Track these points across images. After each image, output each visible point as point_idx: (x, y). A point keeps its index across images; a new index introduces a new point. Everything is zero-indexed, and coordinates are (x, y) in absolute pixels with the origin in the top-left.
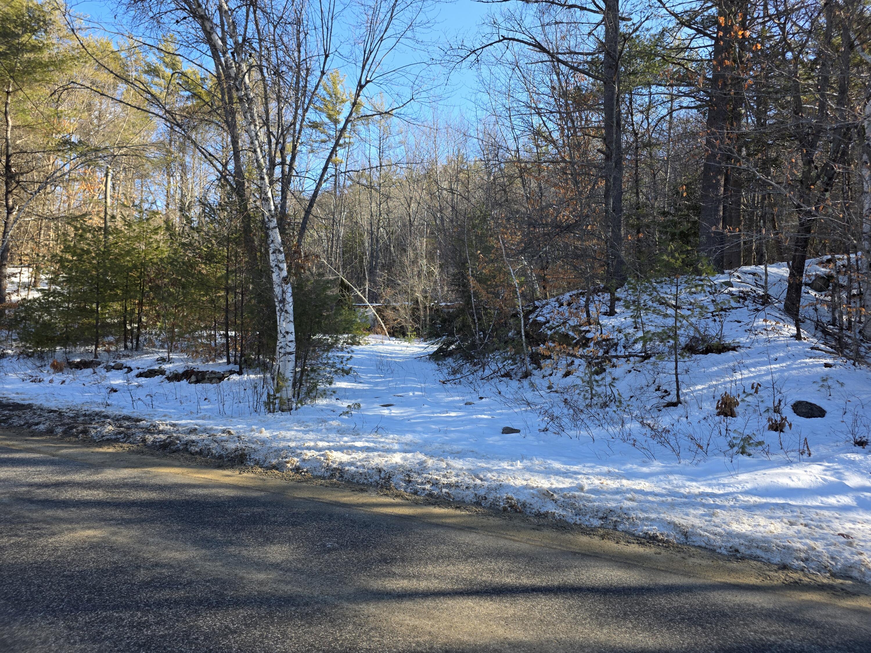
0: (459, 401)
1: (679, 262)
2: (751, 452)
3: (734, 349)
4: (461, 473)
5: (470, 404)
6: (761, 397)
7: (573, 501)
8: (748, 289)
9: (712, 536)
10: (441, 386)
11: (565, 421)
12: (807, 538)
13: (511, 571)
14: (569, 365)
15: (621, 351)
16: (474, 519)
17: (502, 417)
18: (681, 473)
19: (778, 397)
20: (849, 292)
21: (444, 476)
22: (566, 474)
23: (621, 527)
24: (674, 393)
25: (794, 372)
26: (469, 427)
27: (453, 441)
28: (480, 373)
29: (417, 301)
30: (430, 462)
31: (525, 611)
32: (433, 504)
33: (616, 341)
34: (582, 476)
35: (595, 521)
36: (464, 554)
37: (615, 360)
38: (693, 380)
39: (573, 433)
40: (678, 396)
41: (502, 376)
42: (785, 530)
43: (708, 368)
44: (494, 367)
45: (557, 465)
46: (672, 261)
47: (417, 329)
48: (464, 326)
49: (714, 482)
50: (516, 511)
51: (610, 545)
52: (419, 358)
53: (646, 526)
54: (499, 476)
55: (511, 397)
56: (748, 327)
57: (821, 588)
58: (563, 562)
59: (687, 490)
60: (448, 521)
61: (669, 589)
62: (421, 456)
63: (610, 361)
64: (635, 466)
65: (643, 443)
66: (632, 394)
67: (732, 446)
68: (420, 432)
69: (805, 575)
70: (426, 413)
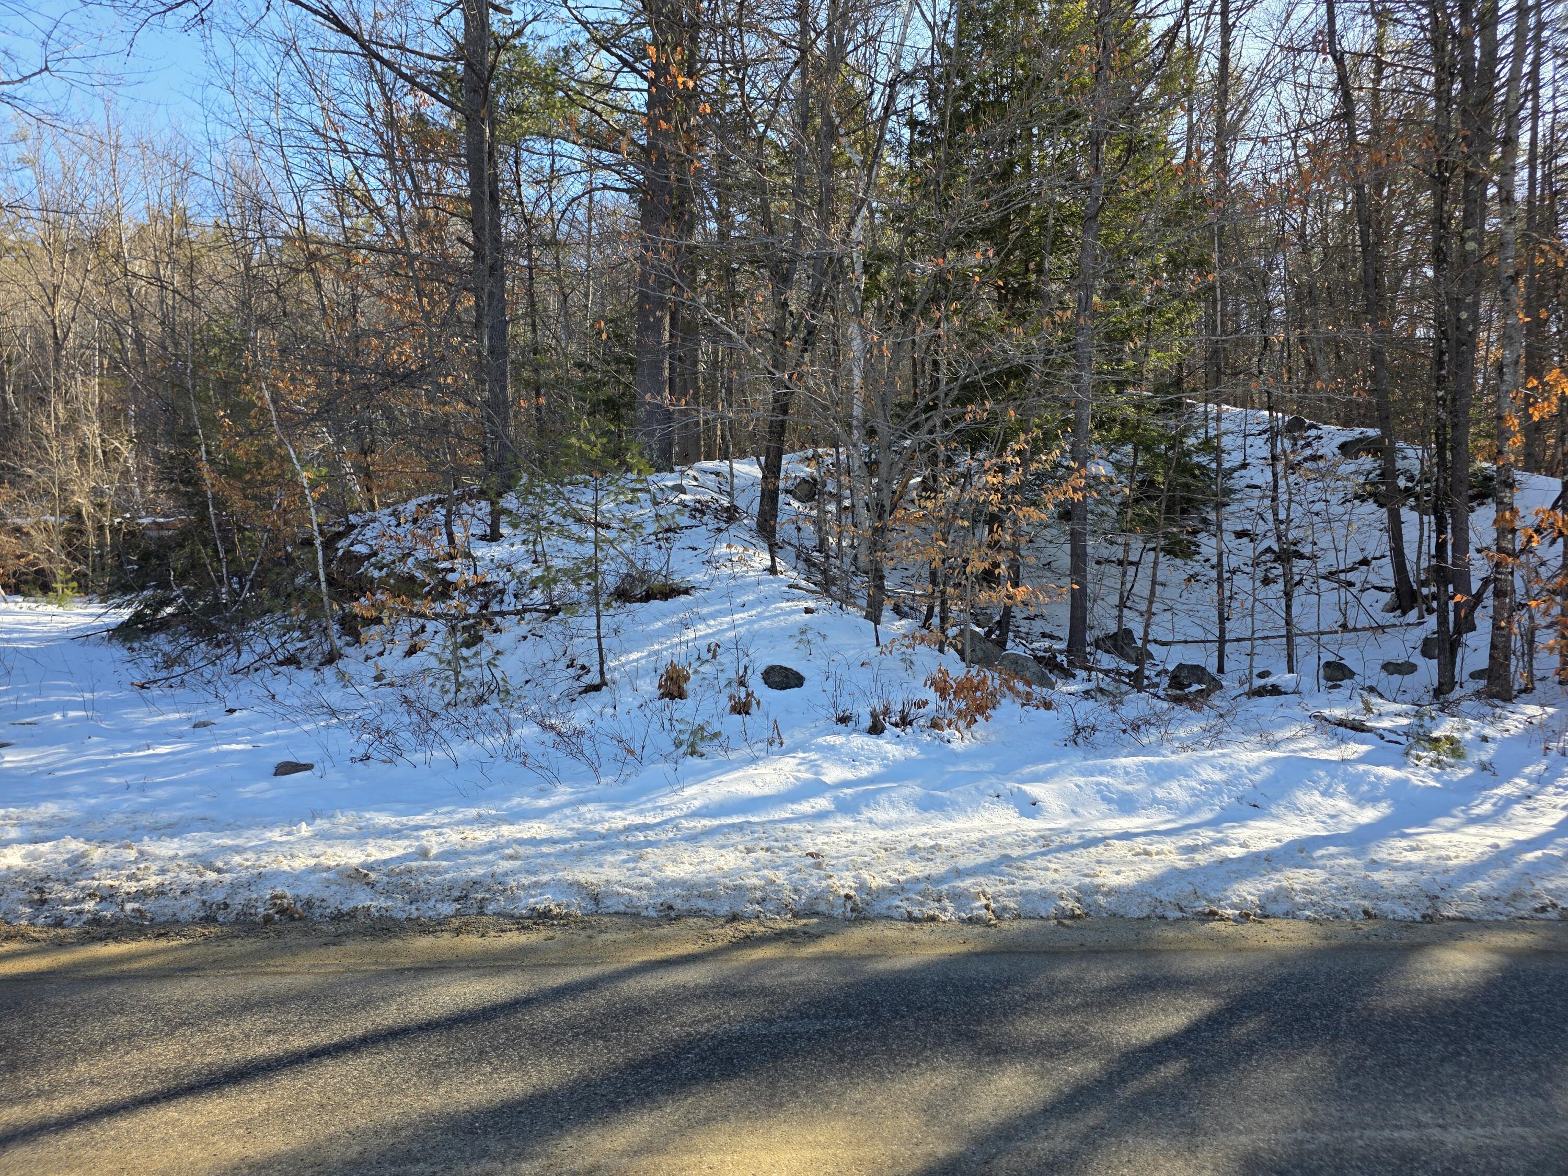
0: (180, 722)
1: (597, 451)
2: (704, 750)
3: (686, 592)
4: (172, 865)
5: (205, 725)
6: (720, 664)
7: (405, 879)
8: (708, 498)
9: (635, 893)
10: (135, 695)
11: (405, 737)
12: (765, 867)
13: (269, 1032)
14: (415, 634)
15: (510, 604)
16: (196, 950)
17: (277, 743)
18: (599, 800)
19: (745, 661)
20: (839, 503)
21: (130, 877)
22: (397, 834)
23: (491, 908)
24: (595, 668)
25: (766, 623)
26: (199, 771)
27: (160, 804)
28: (230, 660)
29: (79, 515)
30: (97, 854)
31: (289, 1098)
32: (101, 939)
33: (501, 586)
34: (430, 832)
35: (446, 905)
36: (168, 1021)
37: (498, 619)
38: (626, 645)
39: (419, 757)
40: (602, 672)
41: (281, 663)
42: (739, 862)
43: (648, 624)
44: (260, 647)
45: (382, 819)
46: (586, 447)
47: (78, 577)
48: (193, 567)
49: (649, 805)
50: (292, 918)
51: (472, 942)
52: (83, 638)
53: (533, 896)
54: (259, 859)
55: (297, 703)
56: (706, 557)
57: (779, 937)
58: (377, 991)
59: (607, 826)
60: (136, 965)
61: (559, 993)
62: (76, 846)
63: (490, 622)
64: (526, 800)
65: (540, 758)
66: (528, 677)
67: (678, 745)
68: (78, 795)
69: (761, 924)
70: (93, 755)
